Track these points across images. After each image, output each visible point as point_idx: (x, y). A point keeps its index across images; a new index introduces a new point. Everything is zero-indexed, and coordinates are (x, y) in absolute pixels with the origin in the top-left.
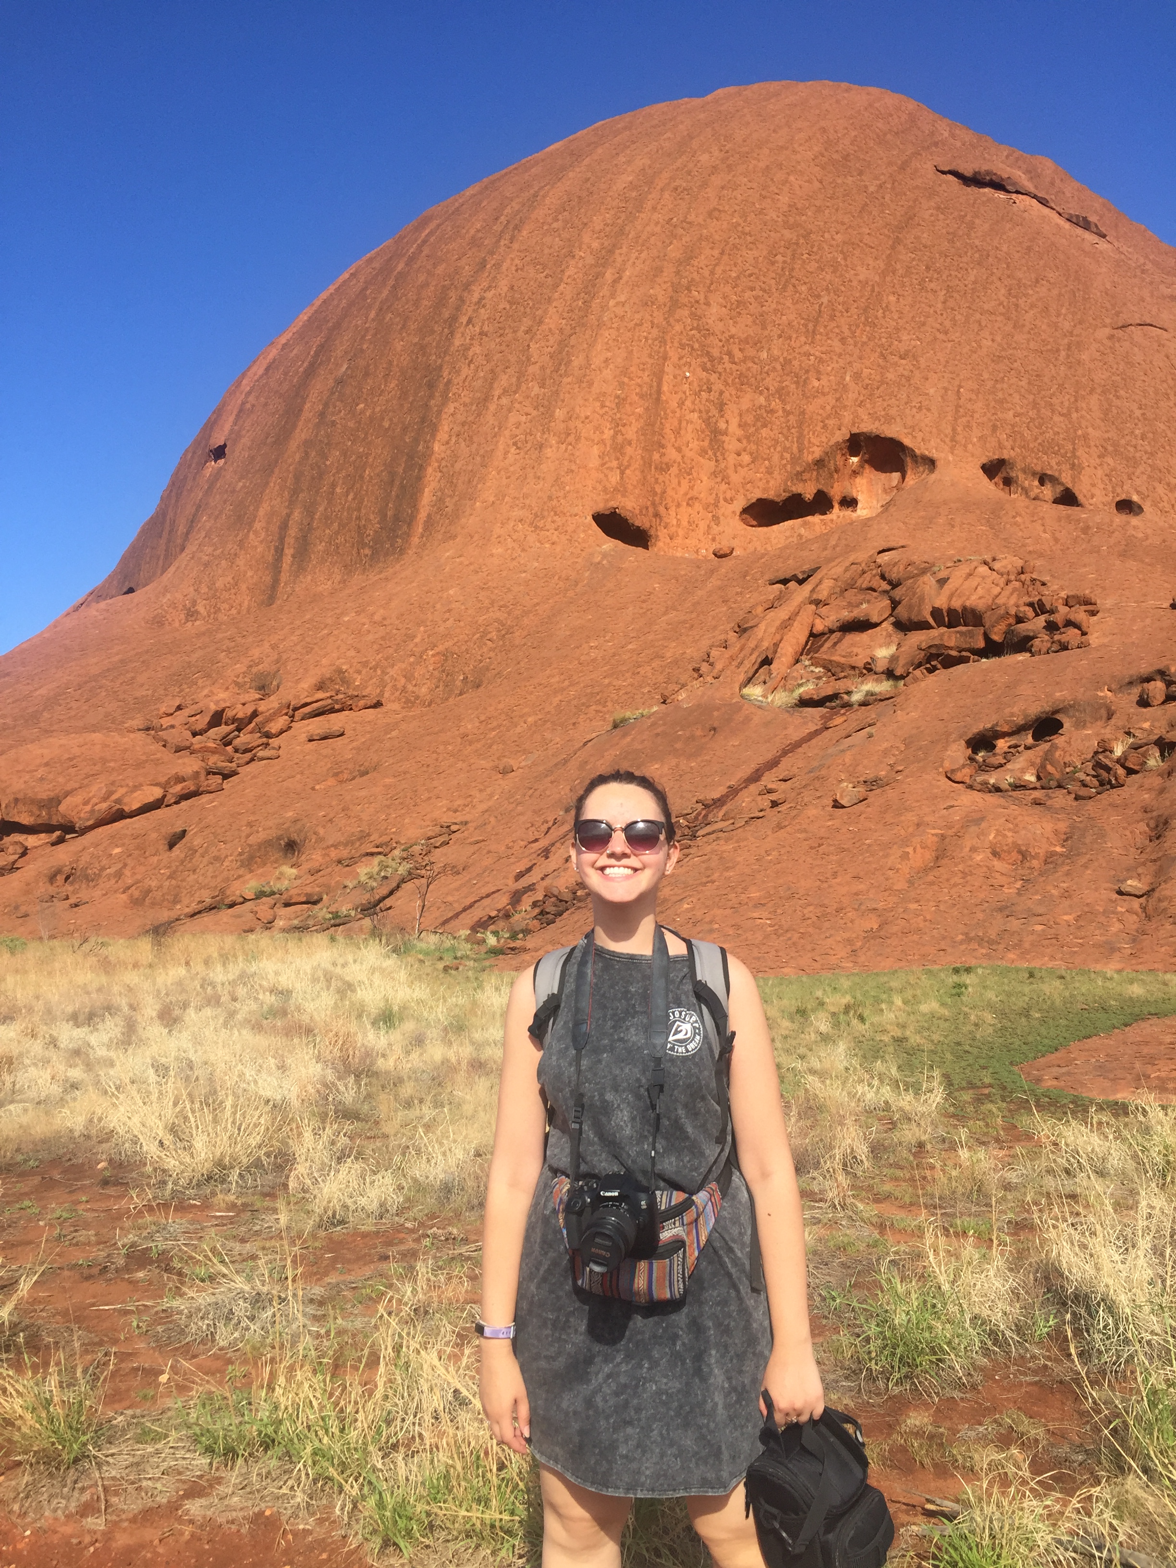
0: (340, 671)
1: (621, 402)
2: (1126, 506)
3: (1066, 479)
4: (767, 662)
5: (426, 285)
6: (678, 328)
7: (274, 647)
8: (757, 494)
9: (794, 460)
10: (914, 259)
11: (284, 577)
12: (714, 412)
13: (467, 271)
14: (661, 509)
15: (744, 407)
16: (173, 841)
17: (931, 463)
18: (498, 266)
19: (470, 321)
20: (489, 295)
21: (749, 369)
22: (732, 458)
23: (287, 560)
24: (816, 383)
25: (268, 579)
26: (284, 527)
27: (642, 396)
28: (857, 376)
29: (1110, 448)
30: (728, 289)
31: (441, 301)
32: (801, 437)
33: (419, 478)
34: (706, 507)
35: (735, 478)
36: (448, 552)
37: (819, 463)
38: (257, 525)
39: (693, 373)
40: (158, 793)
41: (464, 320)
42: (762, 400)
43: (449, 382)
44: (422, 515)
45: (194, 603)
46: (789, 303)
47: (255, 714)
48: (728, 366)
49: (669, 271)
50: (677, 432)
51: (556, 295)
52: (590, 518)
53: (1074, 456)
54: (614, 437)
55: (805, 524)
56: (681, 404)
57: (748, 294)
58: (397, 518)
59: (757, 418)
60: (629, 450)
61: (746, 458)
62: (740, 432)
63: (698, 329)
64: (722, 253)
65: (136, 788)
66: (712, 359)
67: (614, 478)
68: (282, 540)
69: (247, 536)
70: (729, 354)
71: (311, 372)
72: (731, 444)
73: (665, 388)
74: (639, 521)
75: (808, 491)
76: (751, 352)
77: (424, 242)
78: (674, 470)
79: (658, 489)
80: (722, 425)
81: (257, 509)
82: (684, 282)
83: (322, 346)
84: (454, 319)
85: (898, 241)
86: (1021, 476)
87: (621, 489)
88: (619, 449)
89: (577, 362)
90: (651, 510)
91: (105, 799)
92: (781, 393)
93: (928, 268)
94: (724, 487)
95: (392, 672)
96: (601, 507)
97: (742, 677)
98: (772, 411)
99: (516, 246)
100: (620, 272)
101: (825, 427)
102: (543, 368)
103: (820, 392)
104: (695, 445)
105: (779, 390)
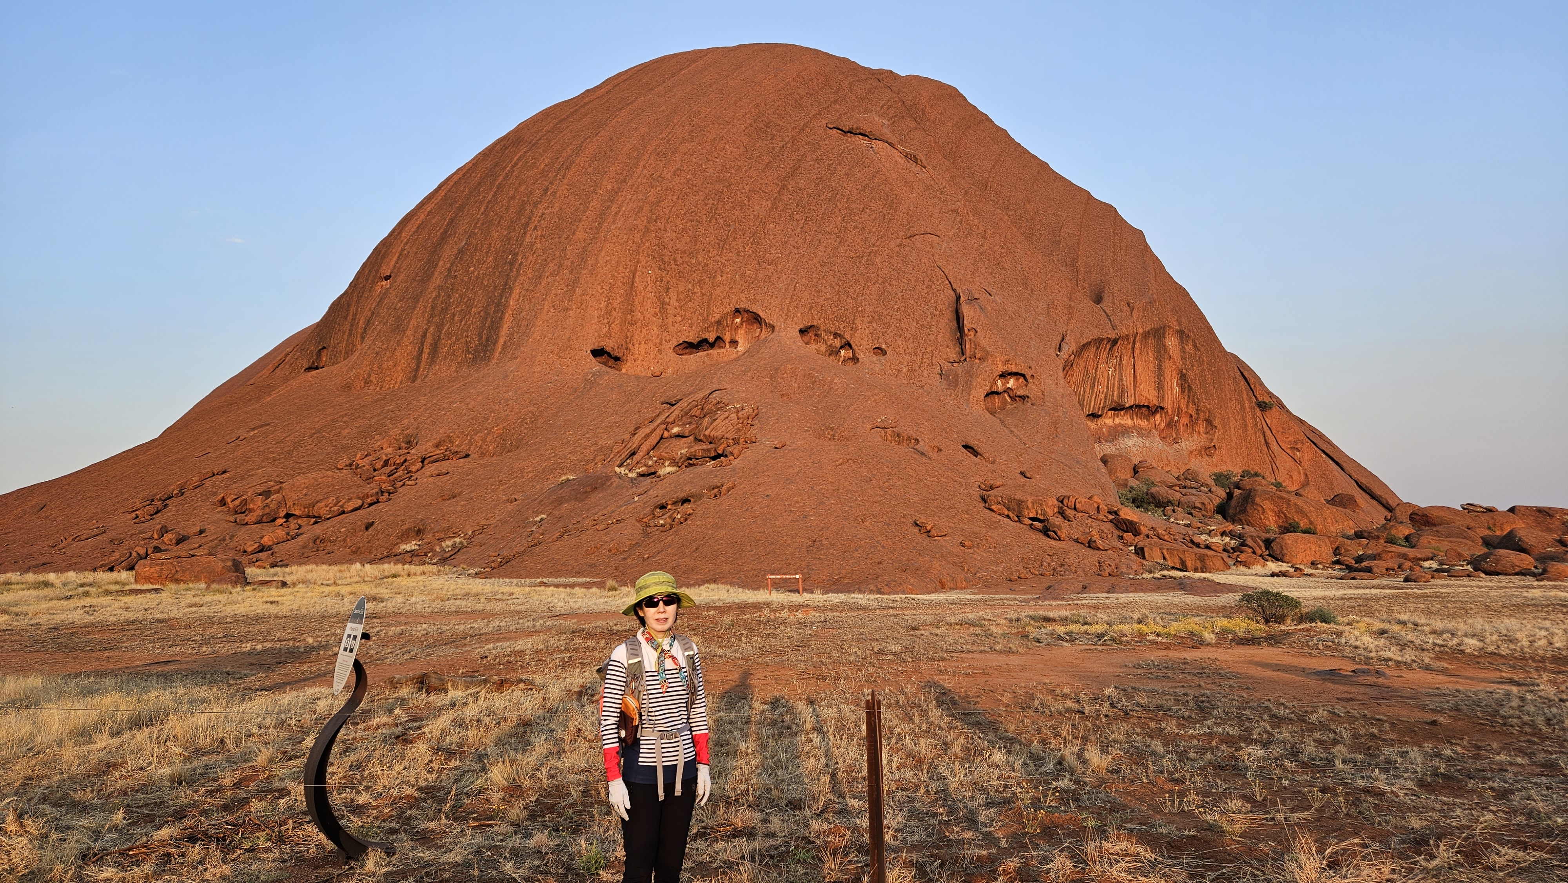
0: (449, 437)
1: (612, 287)
2: (877, 349)
3: (847, 336)
4: (634, 454)
5: (513, 198)
6: (647, 244)
7: (415, 419)
8: (683, 339)
9: (704, 321)
10: (790, 199)
11: (423, 364)
12: (663, 293)
13: (538, 193)
14: (630, 346)
15: (681, 290)
16: (368, 527)
17: (773, 327)
18: (554, 193)
19: (535, 228)
20: (548, 211)
21: (684, 268)
22: (671, 319)
23: (425, 356)
24: (720, 279)
25: (413, 365)
26: (424, 335)
27: (624, 284)
28: (742, 275)
29: (876, 317)
30: (678, 222)
31: (521, 211)
32: (709, 309)
33: (501, 318)
34: (655, 345)
35: (671, 329)
36: (511, 366)
37: (719, 322)
38: (409, 332)
39: (654, 271)
40: (359, 502)
41: (532, 226)
42: (690, 286)
43: (522, 263)
44: (501, 341)
45: (369, 376)
46: (711, 230)
47: (405, 461)
48: (673, 266)
49: (647, 208)
50: (642, 304)
51: (584, 218)
52: (589, 352)
53: (853, 323)
54: (606, 306)
55: (707, 356)
56: (646, 288)
57: (689, 225)
58: (487, 340)
59: (687, 296)
60: (614, 313)
61: (679, 319)
62: (676, 304)
63: (658, 245)
64: (677, 199)
65: (350, 500)
66: (664, 263)
67: (605, 330)
68: (422, 344)
69: (402, 339)
70: (675, 260)
71: (444, 237)
72: (671, 311)
73: (637, 279)
74: (616, 353)
75: (711, 338)
76: (686, 259)
77: (516, 164)
78: (639, 324)
79: (629, 335)
80: (667, 300)
81: (408, 323)
82: (654, 217)
83: (452, 220)
84: (527, 224)
85: (784, 187)
86: (823, 334)
87: (609, 335)
88: (608, 313)
89: (590, 262)
90: (624, 346)
91: (335, 505)
92: (701, 283)
93: (798, 205)
94: (666, 334)
95: (476, 438)
96: (596, 347)
97: (619, 461)
98: (694, 293)
99: (565, 181)
100: (620, 207)
101: (722, 304)
102: (572, 263)
103: (721, 284)
104: (651, 310)
105: (699, 281)
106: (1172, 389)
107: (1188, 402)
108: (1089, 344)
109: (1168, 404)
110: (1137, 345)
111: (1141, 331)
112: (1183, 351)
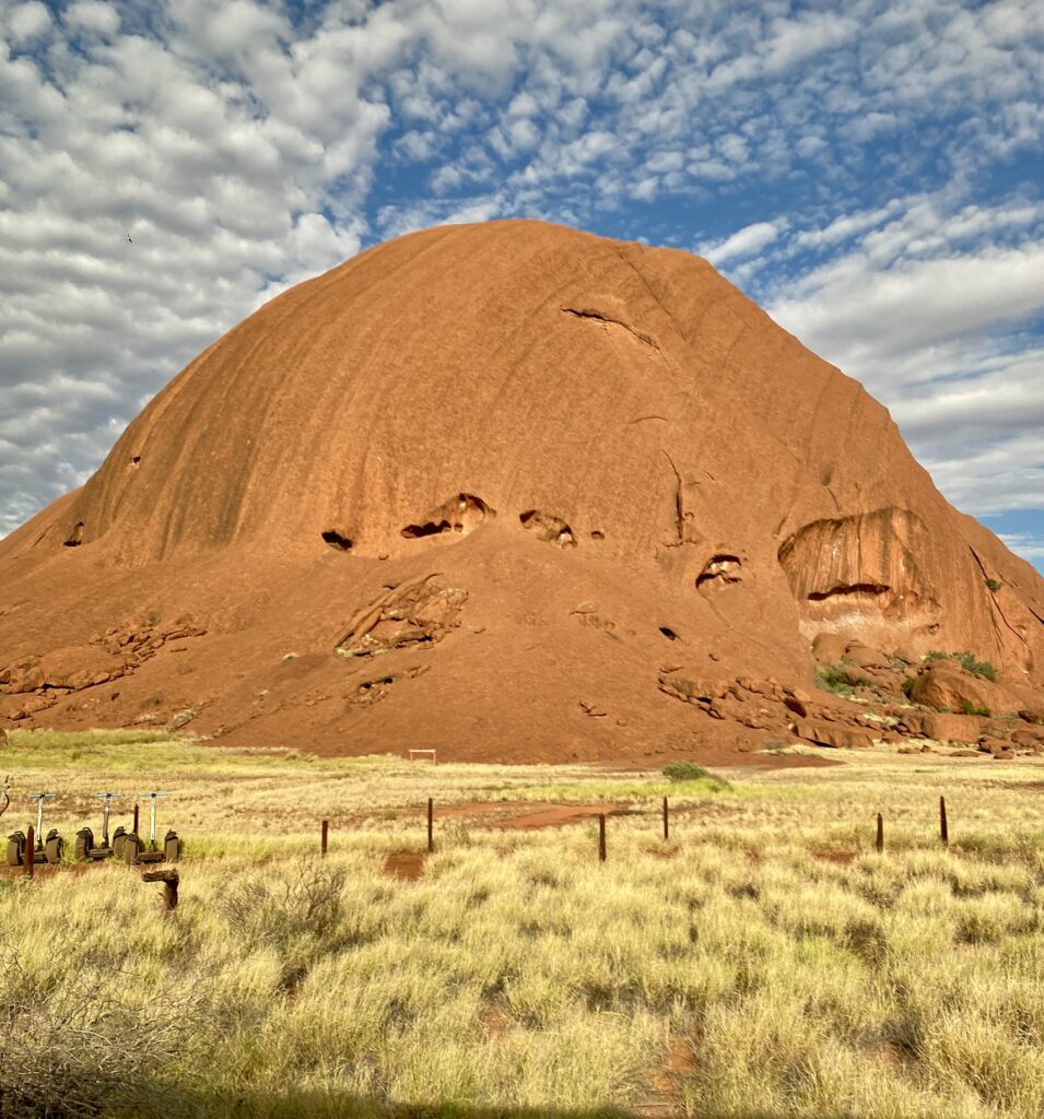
0: (189, 615)
1: (343, 473)
2: (596, 534)
3: (567, 521)
4: (352, 634)
5: (252, 384)
6: (377, 431)
7: (159, 598)
8: (410, 522)
9: (430, 506)
10: (518, 385)
11: (168, 544)
12: (392, 479)
13: (275, 380)
14: (360, 529)
15: (408, 476)
17: (494, 512)
18: (291, 380)
19: (273, 414)
20: (285, 398)
21: (413, 455)
22: (399, 504)
23: (170, 535)
24: (446, 465)
25: (160, 544)
26: (170, 516)
27: (354, 470)
28: (468, 462)
29: (597, 502)
30: (408, 409)
31: (259, 398)
32: (435, 494)
33: (240, 502)
34: (384, 528)
35: (399, 513)
36: (248, 548)
37: (444, 507)
38: (156, 513)
39: (383, 457)
40: (107, 675)
41: (269, 412)
42: (418, 472)
43: (259, 450)
44: (240, 524)
45: (120, 554)
46: (439, 417)
47: (148, 637)
48: (402, 453)
49: (377, 396)
50: (371, 489)
51: (318, 405)
52: (321, 536)
53: (574, 508)
54: (338, 492)
55: (434, 539)
56: (375, 474)
57: (418, 412)
58: (227, 522)
59: (415, 482)
60: (345, 498)
61: (407, 503)
62: (404, 489)
63: (388, 432)
64: (408, 386)
65: (99, 673)
66: (393, 450)
67: (336, 514)
68: (168, 524)
69: (149, 520)
70: (404, 447)
71: (189, 421)
72: (399, 496)
73: (367, 465)
74: (347, 536)
75: (437, 522)
76: (415, 445)
77: (257, 349)
78: (368, 509)
79: (359, 519)
80: (395, 485)
81: (155, 504)
82: (384, 405)
83: (197, 404)
84: (264, 411)
85: (513, 373)
86: (544, 518)
87: (339, 520)
88: (339, 497)
89: (323, 448)
90: (354, 530)
91: (86, 677)
92: (428, 469)
93: (525, 391)
94: (394, 517)
95: (213, 616)
96: (328, 530)
97: (336, 643)
98: (421, 479)
99: (302, 368)
100: (353, 394)
101: (448, 489)
102: (306, 448)
103: (448, 470)
104: (380, 495)
105: (427, 468)
106: (898, 568)
107: (914, 581)
108: (811, 526)
109: (893, 583)
110: (863, 526)
111: (867, 512)
112: (910, 531)
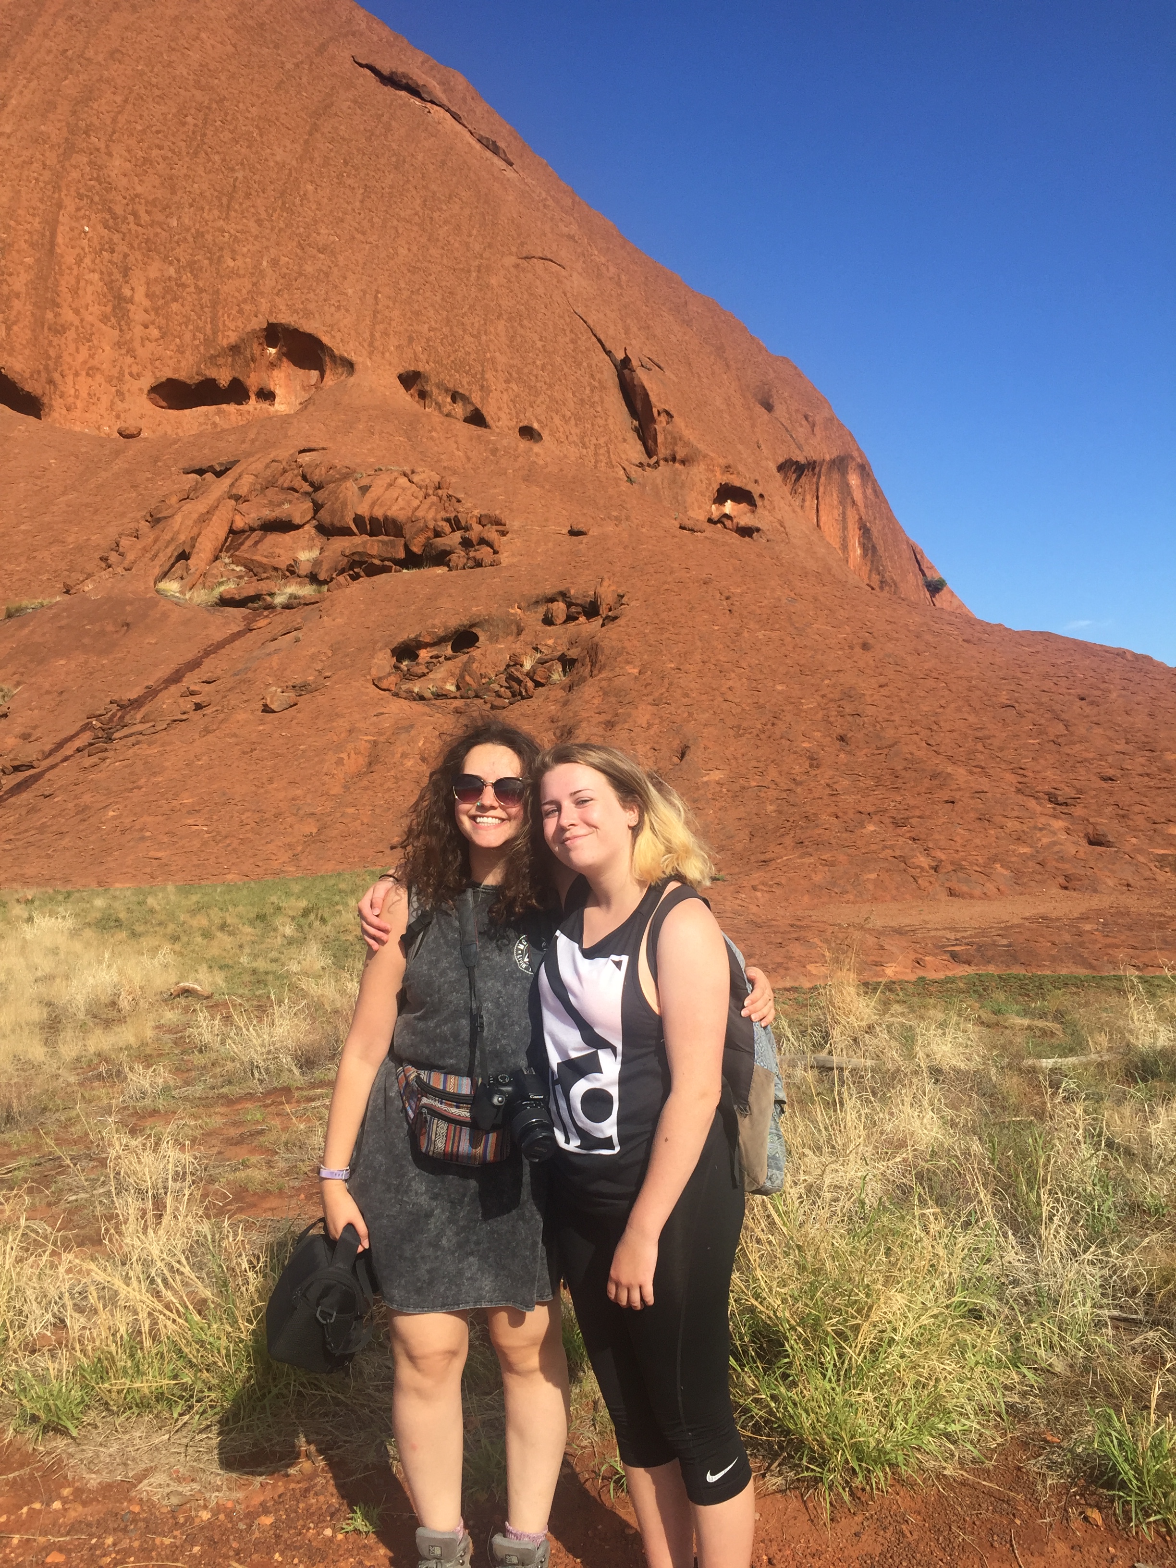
2: (527, 432)
3: (476, 398)
4: (184, 556)
6: (75, 174)
8: (167, 373)
9: (208, 342)
12: (117, 276)
14: (56, 376)
15: (152, 276)
17: (349, 366)
21: (156, 235)
22: (138, 330)
24: (231, 263)
27: (32, 245)
28: (274, 263)
30: (132, 142)
32: (214, 319)
34: (109, 380)
35: (140, 352)
37: (235, 349)
39: (93, 228)
42: (172, 271)
46: (200, 170)
48: (133, 226)
49: (64, 108)
50: (75, 291)
55: (219, 413)
56: (79, 261)
59: (167, 290)
60: (17, 304)
61: (155, 333)
62: (147, 303)
63: (97, 179)
64: (126, 101)
66: (115, 217)
70: (135, 214)
72: (138, 315)
73: (60, 240)
74: (30, 387)
75: (224, 378)
76: (160, 217)
78: (71, 334)
79: (52, 353)
80: (127, 292)
82: (82, 124)
86: (435, 391)
87: (8, 348)
88: (4, 301)
90: (44, 375)
92: (192, 267)
94: (129, 360)
97: (157, 571)
98: (184, 286)
101: (241, 311)
103: (234, 274)
104: (96, 309)
105: (191, 264)
110: (823, 478)
111: (827, 458)
112: (865, 495)
